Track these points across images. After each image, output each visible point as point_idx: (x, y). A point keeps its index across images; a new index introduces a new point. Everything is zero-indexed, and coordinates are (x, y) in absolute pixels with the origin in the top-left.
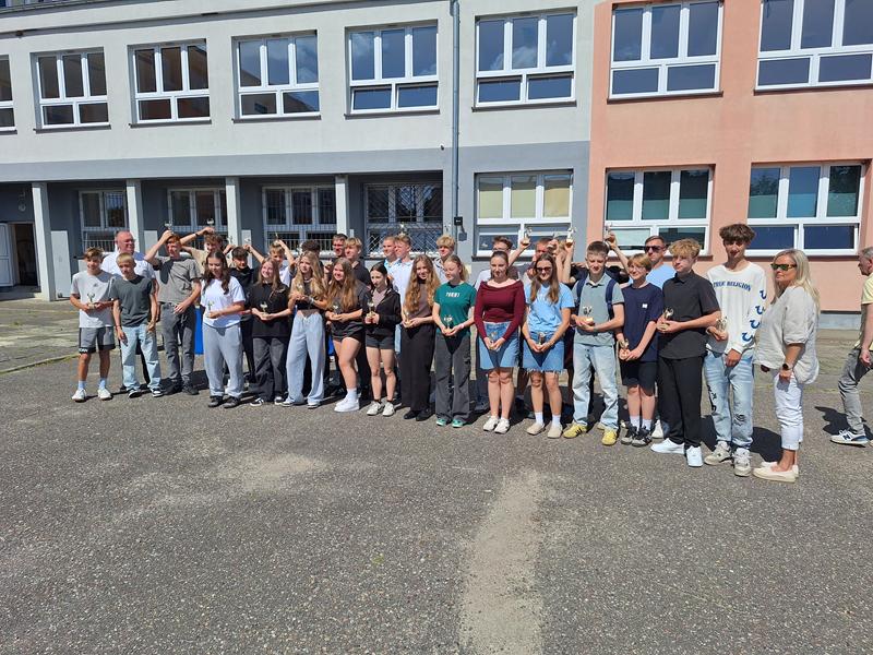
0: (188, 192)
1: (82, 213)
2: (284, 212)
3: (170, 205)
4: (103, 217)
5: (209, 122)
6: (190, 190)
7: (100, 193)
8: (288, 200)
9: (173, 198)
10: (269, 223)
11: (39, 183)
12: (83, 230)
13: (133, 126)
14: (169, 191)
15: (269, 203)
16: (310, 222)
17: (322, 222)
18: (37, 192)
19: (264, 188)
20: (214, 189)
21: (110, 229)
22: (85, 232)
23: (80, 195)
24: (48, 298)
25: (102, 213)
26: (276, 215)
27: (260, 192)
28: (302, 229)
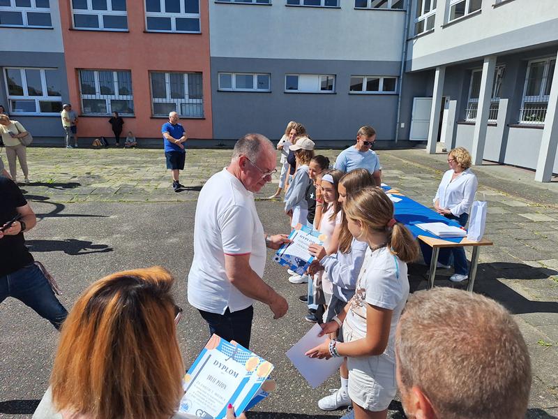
0: (545, 62)
1: (471, 88)
3: (527, 76)
9: (531, 69)
11: (441, 66)
12: (469, 101)
13: (495, 6)
14: (530, 63)
18: (437, 74)
22: (471, 103)
23: (473, 73)
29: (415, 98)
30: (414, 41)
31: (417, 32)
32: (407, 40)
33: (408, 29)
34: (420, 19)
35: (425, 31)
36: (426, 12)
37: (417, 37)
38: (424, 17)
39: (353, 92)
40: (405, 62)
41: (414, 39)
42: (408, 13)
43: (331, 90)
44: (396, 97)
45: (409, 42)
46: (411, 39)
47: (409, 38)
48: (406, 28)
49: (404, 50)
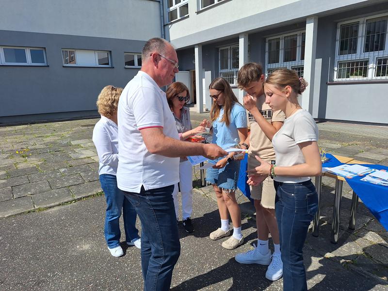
1: (220, 61)
4: (230, 62)
6: (280, 37)
7: (229, 47)
8: (362, 31)
9: (270, 45)
10: (341, 54)
11: (198, 45)
12: (220, 72)
14: (267, 40)
15: (342, 37)
16: (382, 49)
18: (196, 50)
19: (339, 25)
20: (298, 33)
21: (233, 70)
23: (220, 51)
24: (199, 112)
25: (229, 60)
26: (348, 46)
27: (336, 28)
28: (373, 57)
30: (170, 26)
31: (170, 19)
32: (164, 26)
33: (163, 16)
34: (172, 9)
35: (179, 18)
36: (176, 3)
37: (172, 23)
38: (175, 7)
39: (127, 67)
41: (170, 24)
42: (161, 3)
43: (108, 64)
45: (166, 27)
46: (167, 25)
47: (165, 24)
48: (162, 15)
49: (163, 34)
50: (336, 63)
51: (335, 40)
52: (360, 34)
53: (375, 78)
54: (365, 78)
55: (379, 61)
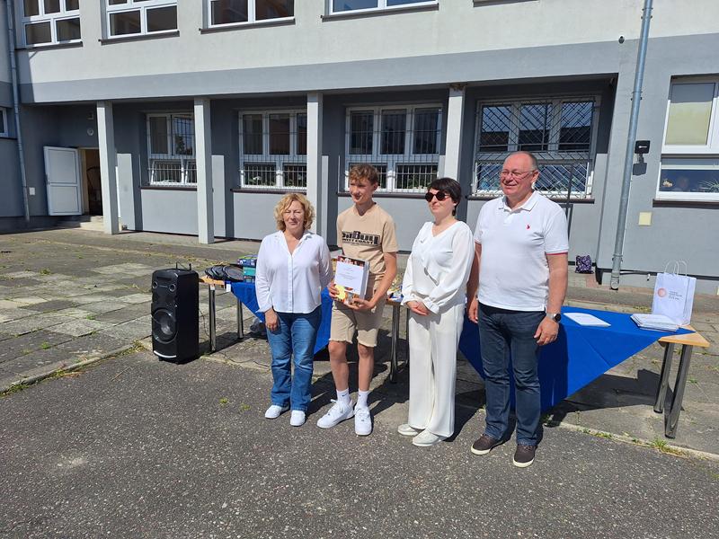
0: (261, 115)
1: (149, 139)
2: (371, 138)
3: (241, 130)
4: (171, 144)
5: (293, 22)
6: (264, 113)
7: (168, 116)
8: (377, 124)
9: (245, 122)
10: (352, 152)
11: (105, 102)
12: (150, 157)
13: (204, 31)
14: (241, 114)
15: (353, 128)
16: (402, 152)
17: (417, 151)
18: (101, 112)
19: (349, 110)
20: (291, 112)
21: (177, 158)
22: (152, 160)
23: (148, 118)
24: (111, 232)
25: (169, 138)
26: (361, 143)
27: (345, 114)
28: (392, 160)
29: (46, 149)
30: (31, 54)
32: (17, 50)
33: (14, 30)
34: (34, 19)
35: (54, 42)
37: (35, 49)
38: (45, 17)
40: (19, 86)
42: (8, 3)
44: (12, 142)
45: (21, 54)
46: (24, 49)
47: (18, 47)
48: (11, 27)
49: (14, 66)
50: (347, 166)
51: (345, 133)
52: (375, 129)
53: (395, 190)
54: (384, 190)
55: (400, 168)
